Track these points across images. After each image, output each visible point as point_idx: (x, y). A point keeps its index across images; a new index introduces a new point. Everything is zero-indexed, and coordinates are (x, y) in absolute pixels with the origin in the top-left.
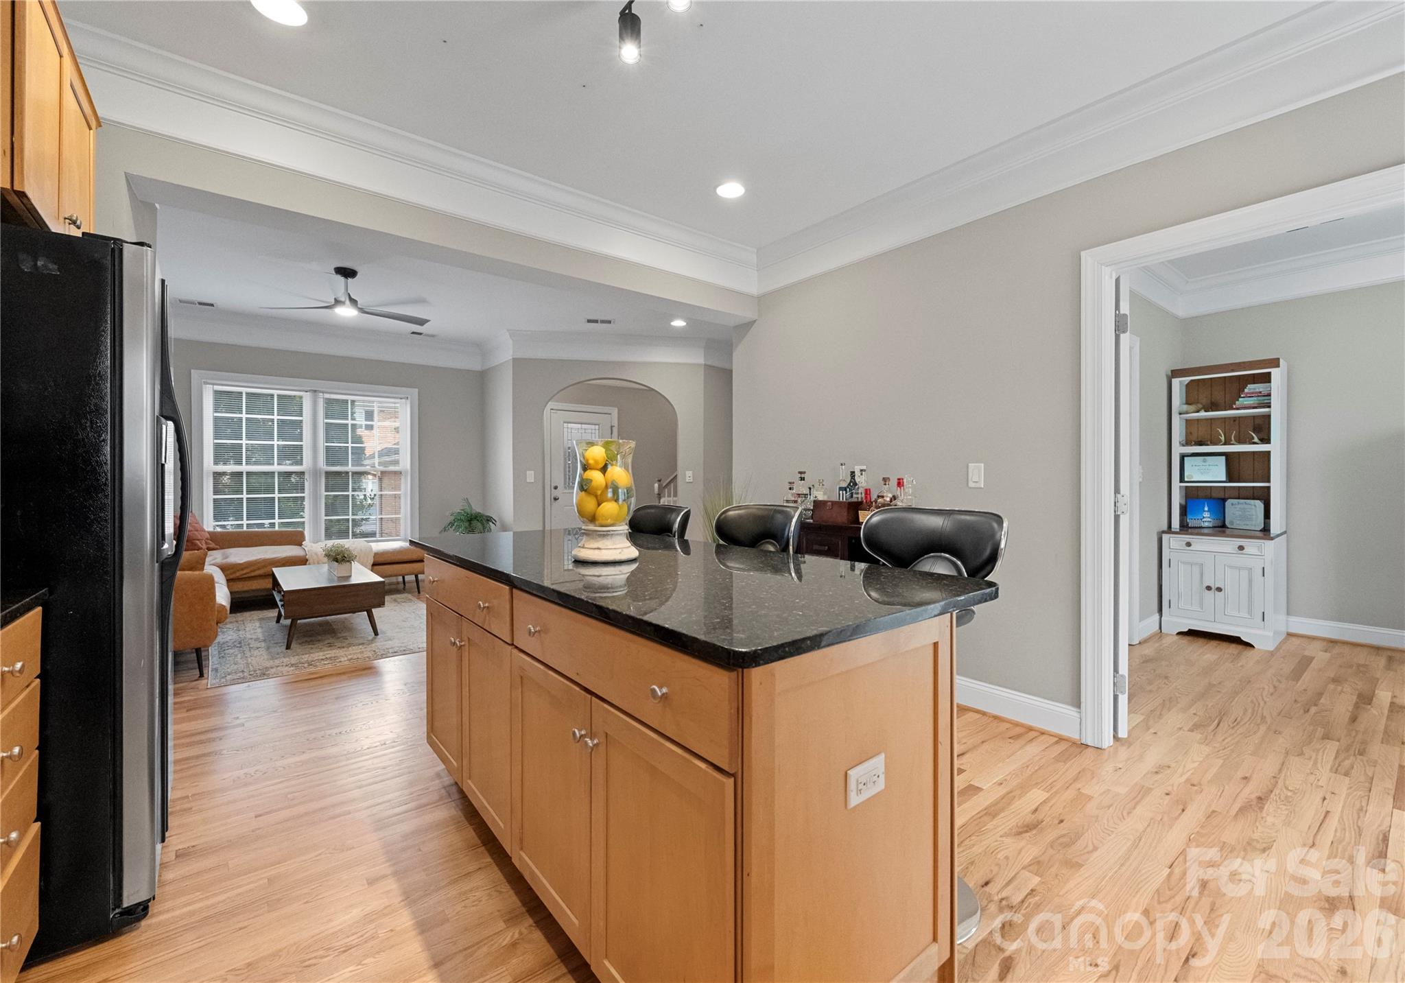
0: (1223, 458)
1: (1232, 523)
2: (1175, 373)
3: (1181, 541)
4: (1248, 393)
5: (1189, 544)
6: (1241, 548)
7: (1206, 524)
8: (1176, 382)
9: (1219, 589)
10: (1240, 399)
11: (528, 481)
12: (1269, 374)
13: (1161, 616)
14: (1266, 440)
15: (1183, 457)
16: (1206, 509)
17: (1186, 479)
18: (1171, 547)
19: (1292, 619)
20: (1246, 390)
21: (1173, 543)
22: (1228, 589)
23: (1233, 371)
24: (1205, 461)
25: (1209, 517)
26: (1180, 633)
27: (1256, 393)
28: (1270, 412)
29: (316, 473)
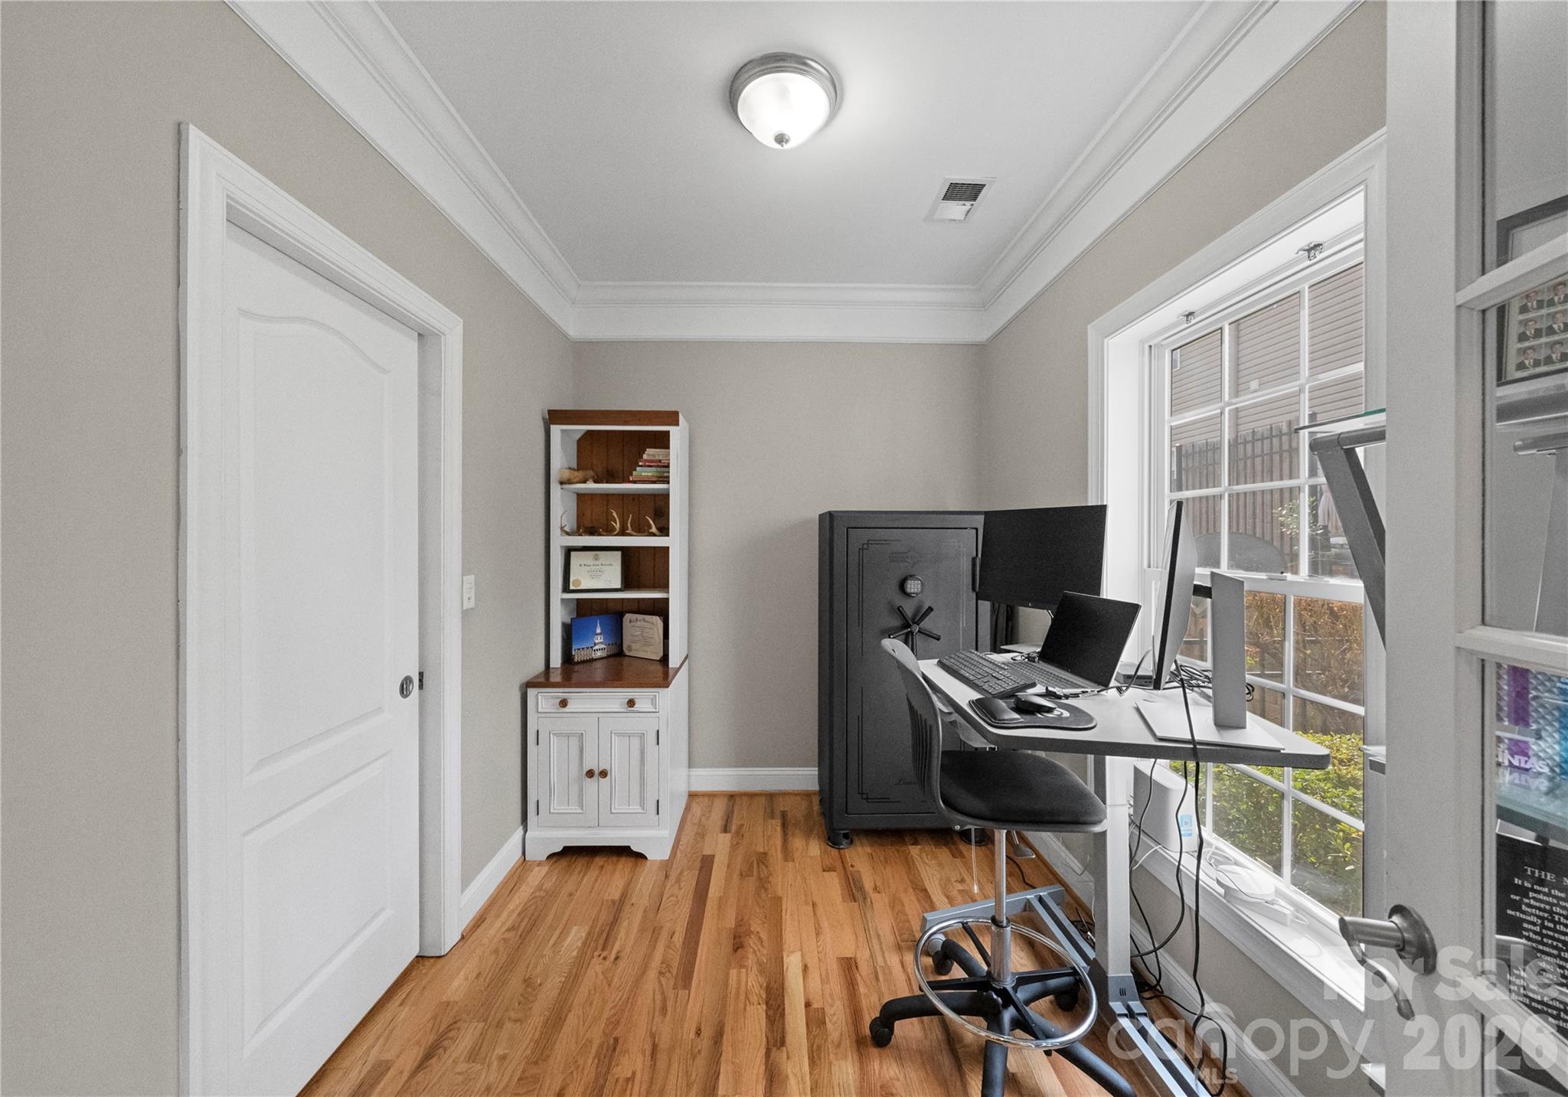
0: (619, 553)
1: (630, 648)
2: (555, 417)
3: (553, 697)
4: (647, 461)
5: (564, 703)
6: (631, 703)
7: (599, 654)
8: (556, 430)
9: (604, 774)
10: (638, 469)
12: (667, 433)
13: (526, 831)
14: (664, 531)
15: (568, 551)
16: (598, 631)
17: (572, 587)
18: (540, 710)
19: (697, 771)
20: (645, 457)
21: (542, 700)
22: (615, 773)
23: (626, 423)
24: (596, 558)
25: (601, 643)
26: (551, 856)
27: (656, 461)
28: (668, 489)
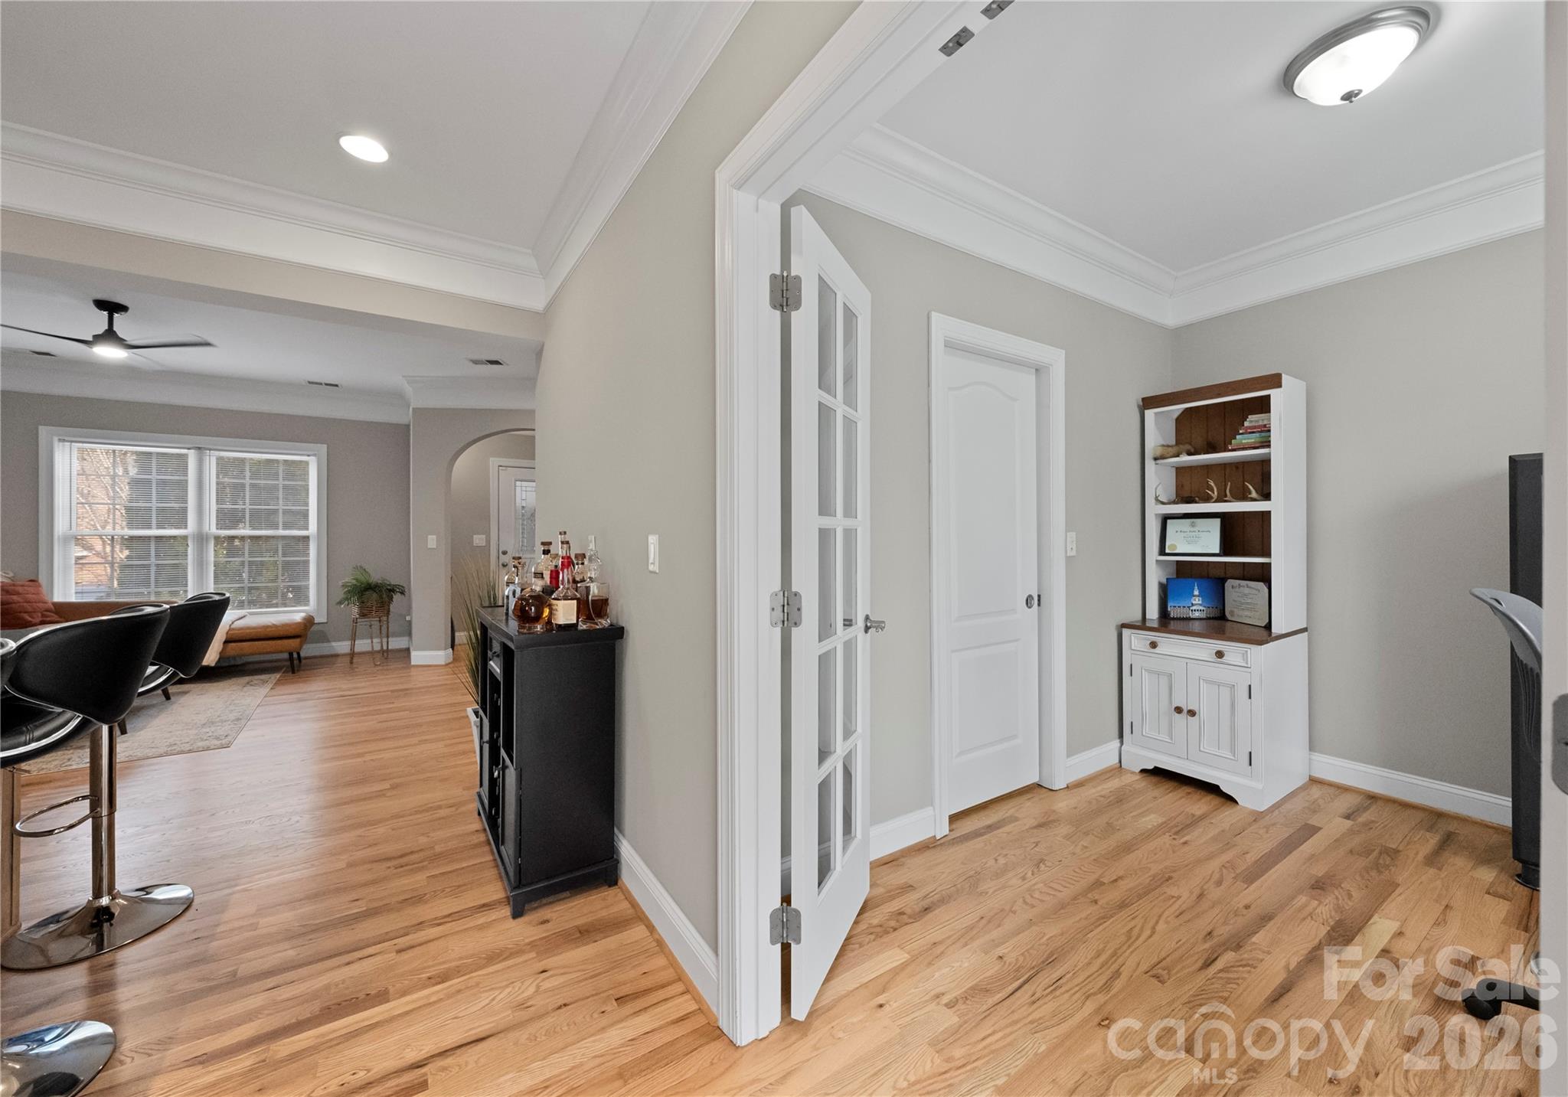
0: (1217, 522)
1: (1232, 612)
2: (1149, 403)
3: (1145, 639)
4: (1250, 428)
5: (1154, 645)
6: (1220, 654)
7: (1197, 614)
8: (1150, 414)
9: (1192, 713)
10: (1238, 437)
11: (429, 547)
12: (1268, 397)
13: (1122, 743)
14: (1267, 496)
15: (1165, 519)
16: (1196, 593)
17: (1167, 551)
18: (1133, 647)
19: (1317, 757)
20: (1246, 424)
21: (1135, 641)
22: (1204, 712)
23: (1219, 396)
24: (1193, 525)
25: (1200, 605)
26: (1143, 771)
27: (1259, 427)
28: (1270, 454)
29: (202, 539)
